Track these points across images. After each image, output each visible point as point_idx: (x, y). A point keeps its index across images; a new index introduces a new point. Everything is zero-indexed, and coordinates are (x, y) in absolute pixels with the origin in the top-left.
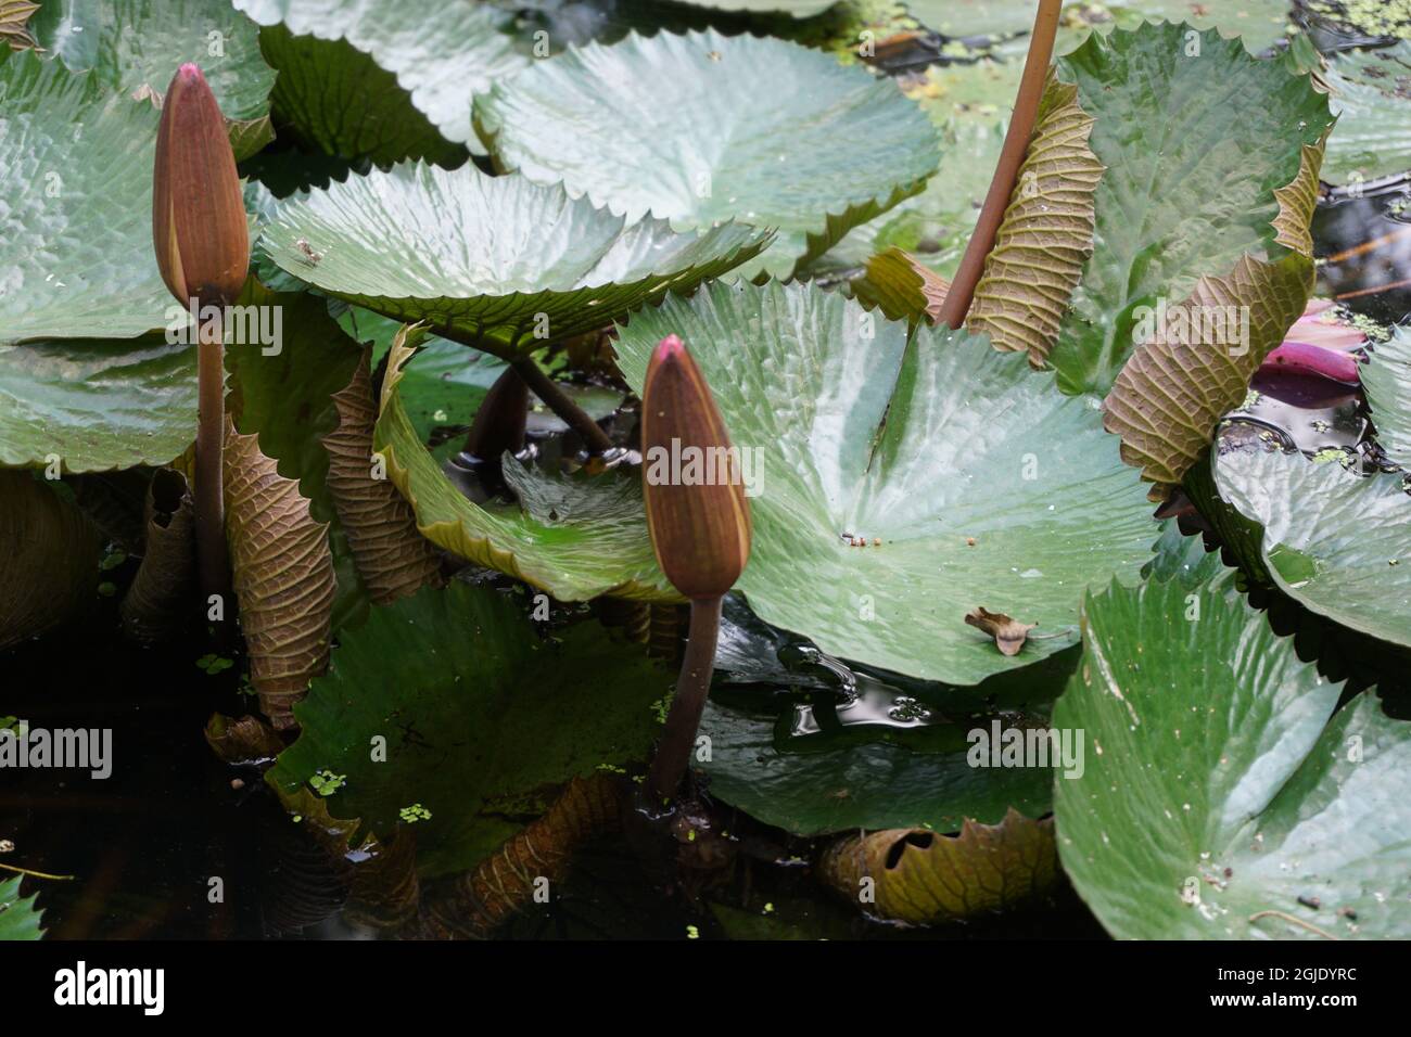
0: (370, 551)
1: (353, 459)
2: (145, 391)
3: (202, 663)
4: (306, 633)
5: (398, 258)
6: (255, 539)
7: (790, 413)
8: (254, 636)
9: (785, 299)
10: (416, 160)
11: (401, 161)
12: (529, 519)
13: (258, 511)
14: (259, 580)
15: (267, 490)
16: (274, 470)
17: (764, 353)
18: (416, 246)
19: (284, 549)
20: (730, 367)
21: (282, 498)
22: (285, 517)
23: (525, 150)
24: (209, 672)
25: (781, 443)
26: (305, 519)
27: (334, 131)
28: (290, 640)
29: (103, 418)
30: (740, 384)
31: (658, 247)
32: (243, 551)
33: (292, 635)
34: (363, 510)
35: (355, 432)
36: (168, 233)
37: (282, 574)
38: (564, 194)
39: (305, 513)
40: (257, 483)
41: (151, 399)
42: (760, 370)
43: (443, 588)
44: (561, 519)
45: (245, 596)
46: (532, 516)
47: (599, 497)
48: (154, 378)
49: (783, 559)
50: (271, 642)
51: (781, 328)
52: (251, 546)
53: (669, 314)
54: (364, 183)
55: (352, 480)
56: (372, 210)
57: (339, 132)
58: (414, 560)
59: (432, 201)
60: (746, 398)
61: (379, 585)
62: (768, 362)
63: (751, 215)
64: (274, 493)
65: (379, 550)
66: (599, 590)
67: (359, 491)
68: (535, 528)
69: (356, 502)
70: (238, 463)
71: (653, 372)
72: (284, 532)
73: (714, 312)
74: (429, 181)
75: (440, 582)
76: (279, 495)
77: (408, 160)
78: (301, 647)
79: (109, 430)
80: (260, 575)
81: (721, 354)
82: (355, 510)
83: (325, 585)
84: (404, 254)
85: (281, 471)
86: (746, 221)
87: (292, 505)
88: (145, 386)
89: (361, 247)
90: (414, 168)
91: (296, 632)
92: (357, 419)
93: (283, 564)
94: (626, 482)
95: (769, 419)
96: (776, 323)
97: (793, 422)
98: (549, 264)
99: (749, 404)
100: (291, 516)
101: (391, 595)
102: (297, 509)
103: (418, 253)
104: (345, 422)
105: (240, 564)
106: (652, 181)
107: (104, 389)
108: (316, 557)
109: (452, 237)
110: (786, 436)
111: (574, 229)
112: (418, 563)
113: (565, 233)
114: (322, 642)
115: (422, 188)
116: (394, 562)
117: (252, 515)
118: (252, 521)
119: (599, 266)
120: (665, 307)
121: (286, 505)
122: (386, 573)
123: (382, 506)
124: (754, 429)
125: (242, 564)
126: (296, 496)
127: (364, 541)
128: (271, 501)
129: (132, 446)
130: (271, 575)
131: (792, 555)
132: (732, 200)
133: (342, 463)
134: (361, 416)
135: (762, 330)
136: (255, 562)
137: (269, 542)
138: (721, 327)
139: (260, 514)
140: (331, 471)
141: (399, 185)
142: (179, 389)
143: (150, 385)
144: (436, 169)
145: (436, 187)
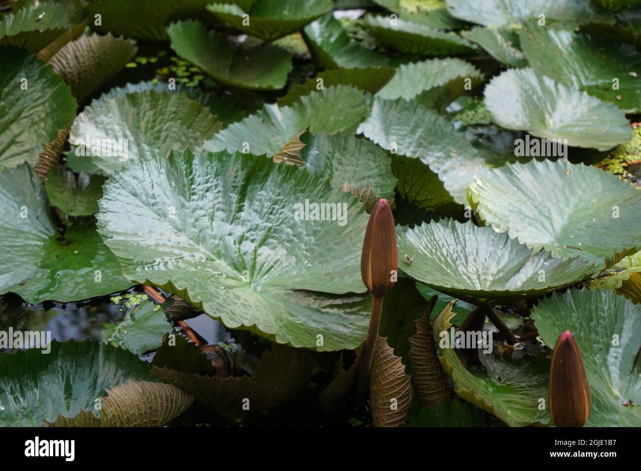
0: (423, 385)
1: (420, 347)
2: (344, 316)
3: (350, 421)
4: (398, 419)
5: (440, 260)
6: (382, 379)
7: (600, 346)
8: (377, 417)
9: (601, 297)
10: (449, 218)
11: (443, 218)
12: (491, 381)
13: (384, 368)
14: (382, 396)
15: (389, 361)
16: (392, 353)
17: (591, 319)
18: (447, 255)
19: (393, 385)
20: (577, 325)
21: (394, 364)
22: (395, 372)
23: (487, 209)
24: (353, 425)
25: (595, 358)
26: (403, 373)
27: (407, 191)
28: (391, 421)
29: (326, 325)
30: (581, 332)
31: (546, 264)
32: (376, 383)
33: (392, 419)
34: (422, 368)
35: (422, 336)
36: (368, 264)
37: (391, 395)
38: (508, 237)
39: (403, 371)
40: (385, 357)
41: (346, 319)
42: (589, 327)
43: (451, 402)
44: (503, 381)
45: (375, 400)
46: (492, 379)
47: (517, 371)
48: (348, 310)
49: (597, 412)
50: (383, 421)
51: (598, 309)
52: (380, 382)
53: (554, 301)
54: (428, 227)
55: (419, 355)
56: (431, 239)
57: (409, 192)
58: (440, 389)
59: (454, 236)
60: (583, 338)
61: (425, 398)
62: (592, 324)
63: (580, 244)
64: (391, 362)
65: (426, 385)
66: (525, 423)
67: (421, 360)
68: (493, 385)
69: (419, 364)
70: (378, 348)
71: (559, 344)
72: (394, 378)
73: (572, 301)
74: (454, 229)
75: (450, 399)
76: (393, 363)
77: (446, 218)
78: (395, 424)
79: (329, 330)
80: (382, 394)
81: (574, 319)
82: (418, 367)
83: (407, 400)
84: (442, 258)
85: (395, 353)
86: (577, 247)
87: (399, 367)
88: (345, 313)
89: (427, 256)
90: (448, 222)
91: (394, 418)
92: (424, 331)
93: (392, 390)
94: (528, 365)
95: (591, 348)
96: (597, 307)
97: (601, 349)
98: (500, 267)
99: (584, 341)
100: (397, 372)
101: (429, 403)
102: (400, 369)
103: (448, 258)
104: (419, 332)
105: (374, 388)
106: (538, 225)
107: (327, 313)
108: (405, 389)
109: (461, 252)
110: (598, 356)
111: (511, 252)
112: (442, 391)
113: (507, 253)
114: (403, 423)
115: (450, 230)
116: (432, 390)
117: (382, 370)
118: (381, 372)
119: (521, 271)
120: (552, 297)
121: (396, 367)
122: (428, 394)
123: (430, 367)
124: (585, 352)
125: (375, 388)
126: (400, 364)
127: (421, 380)
128: (390, 365)
129: (339, 339)
130: (387, 395)
131: (600, 410)
132: (572, 237)
133: (415, 348)
134: (425, 330)
135: (591, 310)
136: (380, 388)
137: (387, 381)
138: (575, 308)
139: (384, 370)
140: (410, 351)
141: (441, 228)
142: (358, 316)
143: (346, 313)
144: (456, 222)
145: (456, 230)
